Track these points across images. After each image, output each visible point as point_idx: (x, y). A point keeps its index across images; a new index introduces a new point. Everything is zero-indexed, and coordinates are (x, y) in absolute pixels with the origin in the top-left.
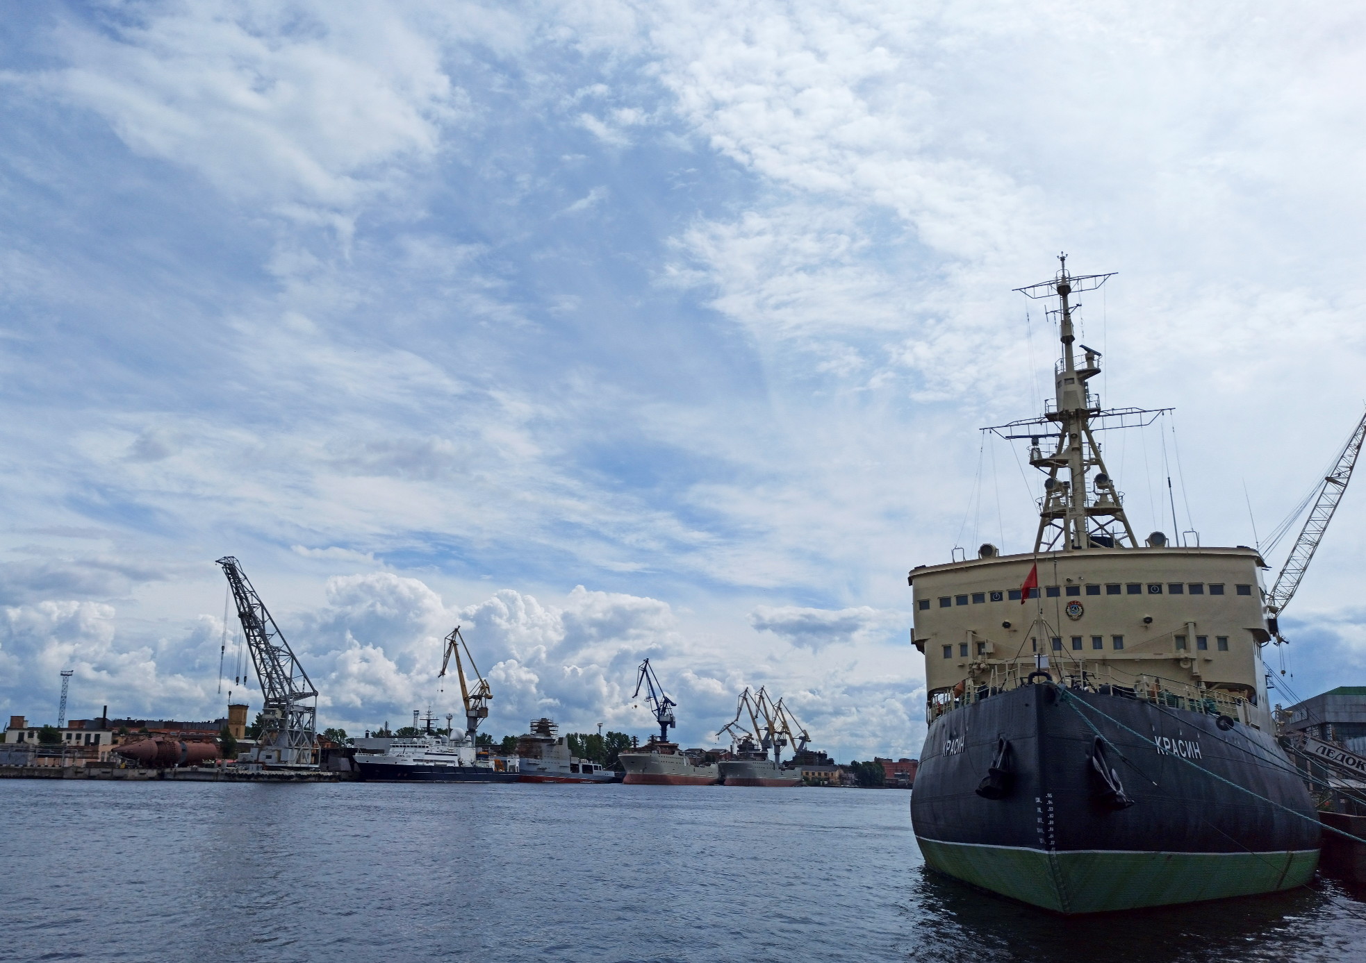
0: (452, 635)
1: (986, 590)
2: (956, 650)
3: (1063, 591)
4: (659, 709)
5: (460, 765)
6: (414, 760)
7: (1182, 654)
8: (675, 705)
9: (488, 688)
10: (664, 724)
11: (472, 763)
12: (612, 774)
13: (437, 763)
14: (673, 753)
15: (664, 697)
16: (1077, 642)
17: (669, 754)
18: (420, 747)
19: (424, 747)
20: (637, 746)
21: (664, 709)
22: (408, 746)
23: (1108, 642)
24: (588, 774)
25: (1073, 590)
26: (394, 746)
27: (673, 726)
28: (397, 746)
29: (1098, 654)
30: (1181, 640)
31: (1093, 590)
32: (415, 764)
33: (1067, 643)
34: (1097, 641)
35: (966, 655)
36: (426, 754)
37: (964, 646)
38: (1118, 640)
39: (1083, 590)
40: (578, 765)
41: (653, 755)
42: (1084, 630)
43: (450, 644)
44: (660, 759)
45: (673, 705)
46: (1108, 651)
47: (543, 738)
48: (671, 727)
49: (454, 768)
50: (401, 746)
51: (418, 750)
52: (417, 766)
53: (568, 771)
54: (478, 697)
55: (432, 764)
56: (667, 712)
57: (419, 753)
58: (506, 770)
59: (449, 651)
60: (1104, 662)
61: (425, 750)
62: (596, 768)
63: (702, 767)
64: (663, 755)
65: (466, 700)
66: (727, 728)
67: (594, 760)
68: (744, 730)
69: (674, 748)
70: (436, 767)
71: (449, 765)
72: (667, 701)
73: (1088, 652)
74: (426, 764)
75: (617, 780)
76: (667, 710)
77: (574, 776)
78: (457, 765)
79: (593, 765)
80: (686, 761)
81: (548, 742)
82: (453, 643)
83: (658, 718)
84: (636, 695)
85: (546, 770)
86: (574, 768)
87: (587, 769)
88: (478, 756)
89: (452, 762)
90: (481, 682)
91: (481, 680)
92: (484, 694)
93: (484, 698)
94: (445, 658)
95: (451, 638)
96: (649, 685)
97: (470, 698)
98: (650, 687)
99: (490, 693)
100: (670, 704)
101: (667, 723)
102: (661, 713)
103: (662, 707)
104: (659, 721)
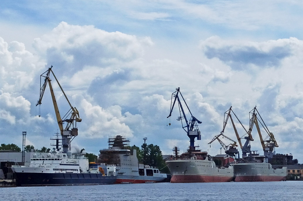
0: (46, 73)
4: (188, 126)
5: (81, 172)
6: (54, 169)
8: (201, 123)
9: (78, 114)
10: (192, 138)
11: (87, 171)
12: (165, 176)
13: (68, 171)
14: (204, 159)
15: (192, 116)
17: (202, 159)
18: (56, 159)
19: (59, 159)
20: (178, 154)
21: (192, 126)
22: (47, 159)
24: (150, 176)
26: (34, 160)
27: (199, 138)
28: (38, 160)
32: (54, 172)
36: (61, 164)
40: (143, 170)
41: (191, 160)
43: (45, 80)
44: (196, 163)
45: (199, 122)
47: (120, 150)
48: (198, 139)
49: (77, 175)
50: (41, 160)
51: (55, 162)
52: (55, 174)
53: (137, 174)
54: (71, 121)
55: (64, 172)
56: (195, 128)
57: (55, 164)
58: (106, 175)
59: (45, 86)
61: (60, 162)
62: (155, 171)
63: (223, 168)
64: (198, 160)
65: (60, 123)
66: (217, 138)
67: (154, 166)
68: (230, 139)
69: (204, 155)
70: (67, 174)
71: (74, 172)
72: (194, 119)
74: (61, 172)
75: (167, 180)
76: (194, 127)
77: (141, 178)
78: (79, 172)
79: (153, 169)
80: (213, 164)
81: (124, 154)
82: (47, 79)
83: (188, 133)
84: (170, 115)
85: (124, 174)
86: (141, 172)
87: (150, 173)
88: (91, 166)
89: (75, 170)
90: (72, 110)
91: (72, 108)
92: (75, 118)
93: (74, 121)
94: (41, 90)
95: (46, 76)
96: (180, 108)
97: (63, 121)
98: (181, 110)
99: (79, 117)
100: (197, 122)
101: (194, 136)
102: (190, 129)
103: (190, 125)
104: (188, 135)
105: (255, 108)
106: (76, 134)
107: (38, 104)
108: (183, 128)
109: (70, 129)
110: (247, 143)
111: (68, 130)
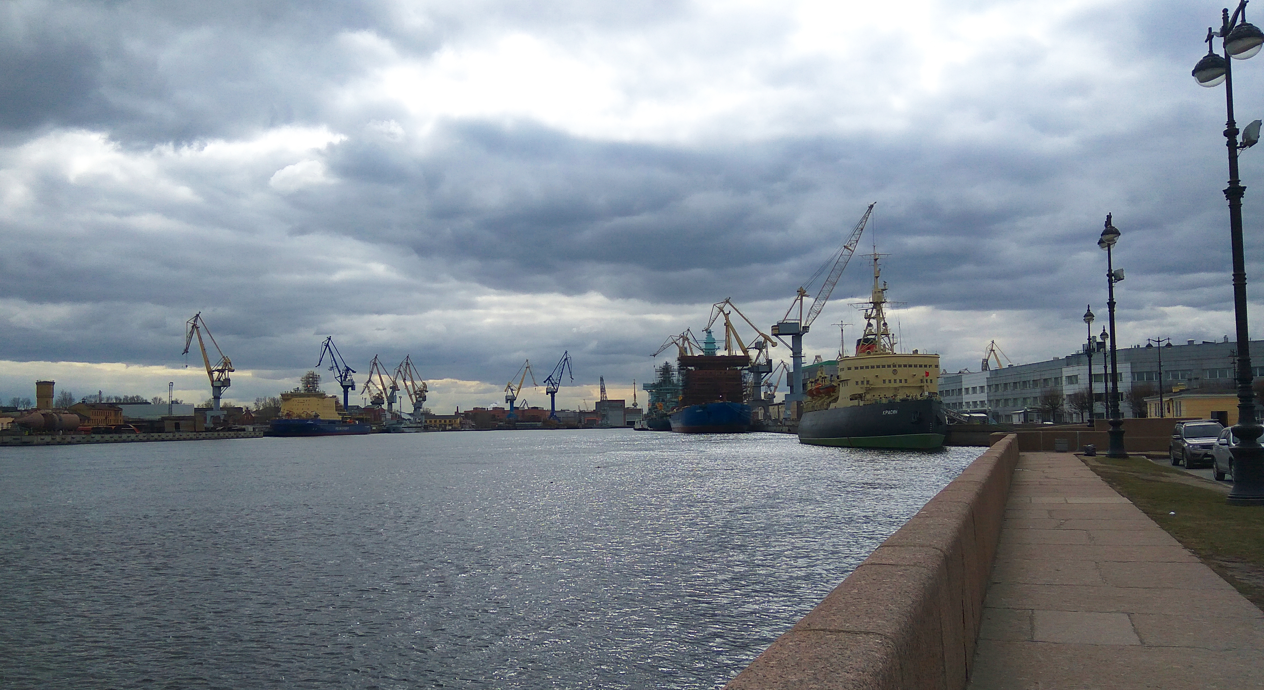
0: (194, 319)
1: (870, 365)
2: (860, 383)
3: (892, 366)
4: (341, 376)
7: (922, 384)
9: (230, 363)
10: (346, 388)
15: (345, 366)
16: (895, 381)
21: (346, 377)
23: (903, 381)
25: (895, 366)
29: (901, 385)
30: (922, 381)
31: (900, 366)
33: (893, 381)
34: (901, 381)
35: (863, 384)
37: (862, 382)
38: (906, 380)
39: (897, 366)
42: (898, 378)
43: (193, 327)
45: (354, 372)
46: (903, 384)
48: (352, 390)
54: (222, 371)
59: (192, 333)
60: (902, 387)
65: (211, 373)
72: (348, 369)
73: (898, 385)
76: (348, 377)
84: (319, 365)
90: (223, 359)
91: (224, 357)
92: (227, 368)
93: (227, 371)
94: (188, 338)
95: (193, 323)
96: (332, 357)
97: (214, 371)
98: (333, 359)
99: (231, 367)
100: (351, 371)
101: (349, 386)
102: (343, 379)
103: (344, 374)
104: (342, 385)
105: (408, 357)
106: (229, 385)
107: (184, 353)
108: (336, 378)
109: (221, 379)
110: (392, 393)
111: (219, 380)
